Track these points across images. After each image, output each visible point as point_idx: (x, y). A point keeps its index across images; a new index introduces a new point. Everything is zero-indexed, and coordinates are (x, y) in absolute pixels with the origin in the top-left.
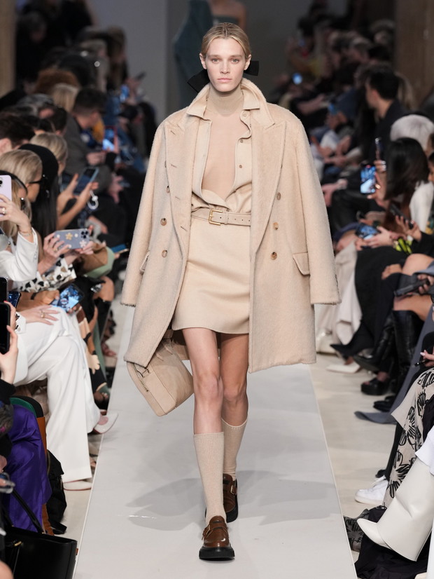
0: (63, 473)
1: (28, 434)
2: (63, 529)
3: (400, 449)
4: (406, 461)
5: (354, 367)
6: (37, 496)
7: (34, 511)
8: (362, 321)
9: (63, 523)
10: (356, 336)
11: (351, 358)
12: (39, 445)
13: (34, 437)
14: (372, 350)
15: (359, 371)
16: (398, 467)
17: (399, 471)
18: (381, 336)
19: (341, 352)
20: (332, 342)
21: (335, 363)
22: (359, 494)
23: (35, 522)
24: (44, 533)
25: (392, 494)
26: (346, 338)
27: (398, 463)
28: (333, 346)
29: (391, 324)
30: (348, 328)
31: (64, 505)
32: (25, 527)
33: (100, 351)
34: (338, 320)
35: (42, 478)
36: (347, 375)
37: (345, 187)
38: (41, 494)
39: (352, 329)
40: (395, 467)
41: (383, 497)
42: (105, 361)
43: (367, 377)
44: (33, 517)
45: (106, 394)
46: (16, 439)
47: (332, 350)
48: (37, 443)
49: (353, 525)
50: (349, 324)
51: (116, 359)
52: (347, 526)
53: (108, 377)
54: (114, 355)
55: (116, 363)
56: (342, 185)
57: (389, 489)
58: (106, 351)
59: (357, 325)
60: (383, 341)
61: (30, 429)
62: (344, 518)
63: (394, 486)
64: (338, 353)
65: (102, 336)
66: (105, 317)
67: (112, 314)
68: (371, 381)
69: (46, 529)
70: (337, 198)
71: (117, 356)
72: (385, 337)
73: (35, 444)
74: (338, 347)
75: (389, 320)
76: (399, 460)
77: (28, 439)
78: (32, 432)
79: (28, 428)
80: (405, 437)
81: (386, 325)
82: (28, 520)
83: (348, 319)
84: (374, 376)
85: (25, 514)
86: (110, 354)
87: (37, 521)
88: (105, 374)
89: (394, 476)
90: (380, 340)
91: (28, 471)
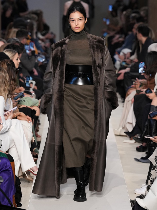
0: (21, 183)
1: (7, 168)
2: (21, 205)
3: (152, 172)
4: (154, 177)
5: (133, 141)
6: (11, 192)
7: (9, 198)
8: (136, 123)
9: (21, 203)
10: (134, 129)
11: (132, 137)
12: (12, 172)
13: (9, 169)
14: (140, 134)
15: (135, 142)
16: (150, 180)
17: (151, 181)
18: (144, 129)
19: (128, 135)
20: (125, 131)
21: (126, 139)
22: (136, 190)
23: (10, 202)
24: (13, 207)
25: (148, 190)
26: (130, 130)
27: (150, 178)
28: (125, 132)
29: (147, 124)
30: (131, 125)
31: (21, 196)
32: (5, 205)
33: (35, 135)
34: (127, 122)
35: (13, 185)
36: (131, 144)
37: (129, 71)
38: (12, 191)
39: (133, 126)
40: (149, 180)
41: (145, 192)
42: (37, 139)
43: (138, 145)
44: (9, 200)
45: (37, 153)
46: (2, 170)
47: (125, 134)
48: (10, 171)
49: (134, 203)
50: (131, 124)
51: (41, 138)
52: (131, 203)
53: (38, 145)
54: (40, 137)
55: (41, 140)
56: (128, 70)
57: (147, 188)
58: (37, 135)
59: (134, 124)
60: (144, 131)
61: (8, 166)
62: (130, 200)
63: (149, 187)
64: (127, 135)
65: (35, 130)
66: (37, 122)
67: (39, 121)
68: (140, 146)
69: (14, 205)
70: (126, 75)
71: (41, 137)
72: (145, 130)
73: (10, 172)
74: (127, 133)
75: (147, 123)
76: (151, 177)
77: (7, 170)
78: (8, 167)
79: (7, 165)
80: (153, 168)
81: (145, 125)
82: (7, 202)
83: (131, 122)
84: (141, 144)
85: (6, 199)
86: (39, 136)
87: (11, 202)
88: (37, 144)
89: (149, 183)
90: (143, 131)
91: (7, 182)
